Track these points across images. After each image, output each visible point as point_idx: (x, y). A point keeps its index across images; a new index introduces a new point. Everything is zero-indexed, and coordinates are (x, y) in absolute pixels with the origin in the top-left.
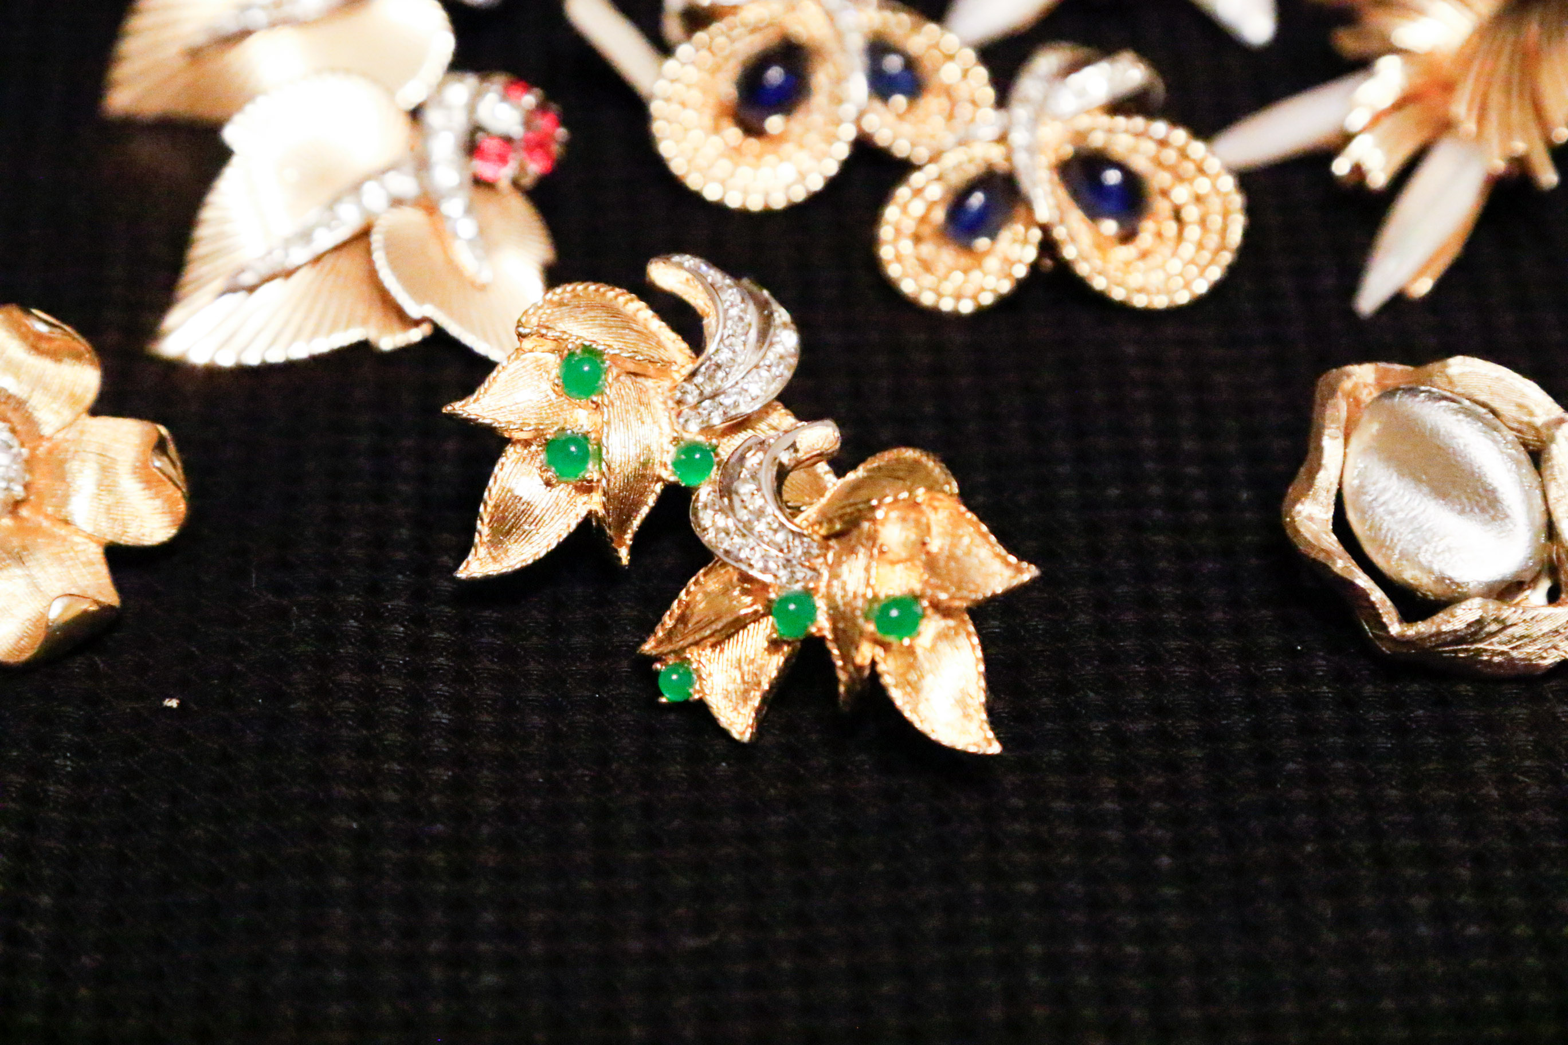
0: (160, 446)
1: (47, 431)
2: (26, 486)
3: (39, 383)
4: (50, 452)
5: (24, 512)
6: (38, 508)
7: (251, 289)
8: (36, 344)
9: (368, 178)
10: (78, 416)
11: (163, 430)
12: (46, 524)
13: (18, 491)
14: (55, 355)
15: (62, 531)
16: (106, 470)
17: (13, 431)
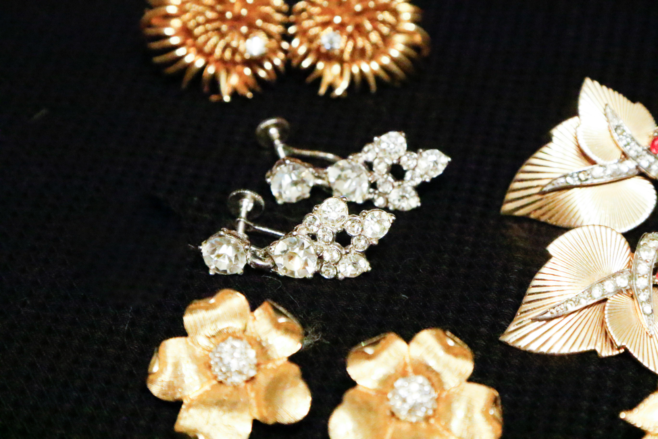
0: (495, 402)
1: (447, 387)
2: (435, 411)
3: (446, 365)
4: (447, 397)
5: (432, 421)
6: (438, 420)
7: (549, 320)
8: (448, 349)
9: (609, 278)
10: (461, 383)
11: (497, 394)
12: (440, 429)
13: (430, 413)
14: (456, 355)
15: (446, 433)
16: (469, 409)
17: (433, 385)
